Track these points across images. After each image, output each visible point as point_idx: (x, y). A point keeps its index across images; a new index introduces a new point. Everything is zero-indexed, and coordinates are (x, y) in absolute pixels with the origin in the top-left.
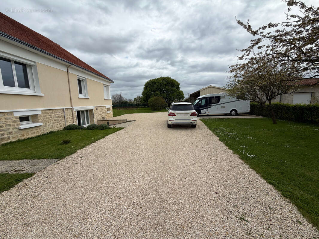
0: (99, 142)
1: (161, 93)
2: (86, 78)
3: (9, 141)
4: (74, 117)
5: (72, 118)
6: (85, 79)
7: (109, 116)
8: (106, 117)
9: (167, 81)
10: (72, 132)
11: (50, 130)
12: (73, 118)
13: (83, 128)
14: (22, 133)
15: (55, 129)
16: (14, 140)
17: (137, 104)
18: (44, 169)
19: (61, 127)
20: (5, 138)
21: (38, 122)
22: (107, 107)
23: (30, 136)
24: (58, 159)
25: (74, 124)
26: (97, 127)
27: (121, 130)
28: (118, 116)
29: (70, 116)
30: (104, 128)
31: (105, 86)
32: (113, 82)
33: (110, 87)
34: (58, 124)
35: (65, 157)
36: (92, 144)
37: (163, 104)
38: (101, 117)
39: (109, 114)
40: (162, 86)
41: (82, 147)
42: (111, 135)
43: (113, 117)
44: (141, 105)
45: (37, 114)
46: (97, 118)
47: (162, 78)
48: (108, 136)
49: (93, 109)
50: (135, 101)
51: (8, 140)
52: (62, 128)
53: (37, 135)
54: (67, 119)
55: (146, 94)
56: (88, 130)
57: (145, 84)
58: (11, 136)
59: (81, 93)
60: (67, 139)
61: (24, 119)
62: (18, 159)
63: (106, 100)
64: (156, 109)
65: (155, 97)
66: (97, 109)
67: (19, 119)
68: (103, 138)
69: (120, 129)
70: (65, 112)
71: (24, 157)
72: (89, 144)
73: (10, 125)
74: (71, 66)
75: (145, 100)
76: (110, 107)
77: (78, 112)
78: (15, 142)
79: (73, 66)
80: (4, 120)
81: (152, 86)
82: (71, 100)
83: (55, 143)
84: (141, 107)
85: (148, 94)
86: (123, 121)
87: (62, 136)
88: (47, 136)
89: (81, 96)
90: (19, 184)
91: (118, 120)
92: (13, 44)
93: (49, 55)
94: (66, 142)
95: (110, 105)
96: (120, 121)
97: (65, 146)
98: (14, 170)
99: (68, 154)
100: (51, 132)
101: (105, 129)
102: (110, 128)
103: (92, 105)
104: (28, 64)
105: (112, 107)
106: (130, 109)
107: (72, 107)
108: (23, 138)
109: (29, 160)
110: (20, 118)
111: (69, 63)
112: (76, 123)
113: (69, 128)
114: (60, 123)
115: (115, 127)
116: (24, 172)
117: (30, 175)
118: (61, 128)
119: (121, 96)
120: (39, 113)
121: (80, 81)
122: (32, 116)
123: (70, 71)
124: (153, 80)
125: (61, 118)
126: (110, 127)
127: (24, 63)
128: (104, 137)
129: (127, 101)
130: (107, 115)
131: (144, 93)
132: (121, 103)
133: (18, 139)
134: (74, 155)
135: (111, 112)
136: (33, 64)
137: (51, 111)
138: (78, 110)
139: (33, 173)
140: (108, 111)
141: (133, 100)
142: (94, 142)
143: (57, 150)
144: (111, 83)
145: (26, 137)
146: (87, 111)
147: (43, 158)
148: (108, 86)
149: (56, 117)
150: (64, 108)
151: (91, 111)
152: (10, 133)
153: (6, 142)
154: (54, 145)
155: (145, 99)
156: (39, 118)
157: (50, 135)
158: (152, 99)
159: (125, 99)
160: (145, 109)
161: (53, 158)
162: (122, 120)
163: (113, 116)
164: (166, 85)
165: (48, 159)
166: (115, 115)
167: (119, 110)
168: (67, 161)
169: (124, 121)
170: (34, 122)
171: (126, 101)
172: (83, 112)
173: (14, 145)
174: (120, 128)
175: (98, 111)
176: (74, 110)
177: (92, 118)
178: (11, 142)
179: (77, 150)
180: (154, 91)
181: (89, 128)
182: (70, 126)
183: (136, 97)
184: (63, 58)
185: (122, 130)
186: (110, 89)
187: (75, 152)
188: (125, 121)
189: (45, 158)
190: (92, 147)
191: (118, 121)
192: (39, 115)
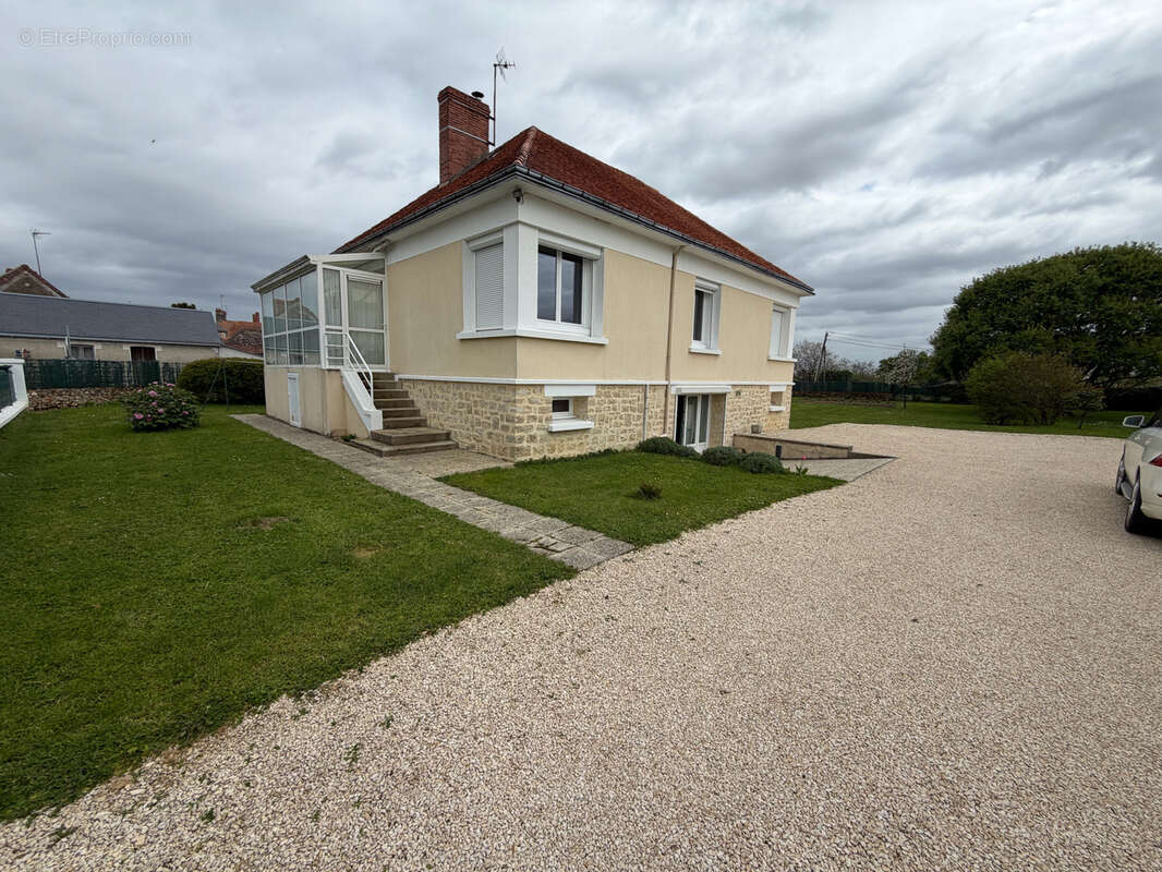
0: (752, 519)
1: (1057, 337)
2: (719, 285)
3: (528, 458)
4: (669, 414)
5: (662, 415)
6: (716, 287)
7: (777, 423)
8: (764, 424)
9: (1119, 269)
10: (659, 462)
11: (608, 445)
12: (665, 418)
13: (690, 454)
14: (553, 442)
15: (618, 445)
16: (537, 457)
17: (893, 386)
18: (598, 564)
19: (632, 439)
20: (522, 448)
21: (585, 418)
22: (772, 390)
23: (565, 454)
24: (632, 547)
25: (665, 435)
26: (739, 460)
27: (830, 487)
28: (807, 426)
29: (658, 410)
30: (763, 470)
31: (777, 308)
32: (810, 291)
33: (798, 315)
34: (625, 431)
35: (649, 544)
36: (727, 521)
37: (1065, 396)
38: (748, 422)
39: (774, 416)
40: (1071, 297)
41: (697, 525)
42: (795, 501)
43: (790, 428)
44: (913, 391)
45: (587, 397)
46: (734, 424)
47: (1084, 254)
48: (782, 504)
49: (724, 391)
50: (882, 369)
51: (526, 455)
52: (633, 444)
53: (579, 453)
54: (650, 417)
55: (962, 338)
56: (709, 466)
57: (957, 293)
58: (532, 445)
59: (697, 336)
60: (650, 482)
61: (560, 405)
62: (544, 514)
63: (772, 364)
64: (1012, 417)
65: (1012, 357)
66: (738, 393)
67: (551, 405)
68: (763, 506)
69: (828, 483)
70: (648, 395)
71: (556, 512)
72: (719, 520)
73: (534, 418)
74: (685, 249)
75: (947, 367)
76: (783, 389)
77: (681, 399)
78: (537, 462)
79: (692, 246)
80: (527, 404)
81: (1001, 300)
82: (668, 357)
83: (619, 486)
84: (915, 400)
85: (968, 338)
86: (834, 451)
87: (633, 468)
88: (599, 460)
89: (697, 346)
90: (547, 590)
91: (812, 445)
92: (566, 208)
93: (637, 221)
94: (649, 493)
95: (784, 382)
96: (818, 448)
97: (646, 506)
98: (537, 540)
99: (657, 536)
100: (608, 452)
101: (766, 473)
102: (783, 472)
103: (724, 379)
104: (587, 256)
105: (790, 392)
106: (858, 405)
107: (666, 383)
108: (552, 456)
109: (565, 524)
110: (554, 402)
111: (682, 239)
112: (671, 434)
113: (652, 448)
114: (632, 427)
115: (806, 470)
116: (556, 555)
117: (569, 572)
118: (632, 442)
119: (824, 347)
120: (591, 392)
121: (700, 295)
122: (577, 399)
123: (679, 267)
124: (1011, 272)
125: (637, 413)
126: (785, 465)
127: (578, 253)
128: (767, 504)
129: (847, 372)
130: (769, 417)
131: (944, 339)
132: (821, 379)
133: (542, 456)
134: (672, 546)
135: (785, 407)
136: (597, 253)
137: (617, 390)
138: (684, 392)
139: (575, 567)
140: (773, 403)
141: (877, 365)
142: (734, 516)
143: (625, 510)
144: (802, 299)
145: (557, 455)
146: (705, 397)
147: (594, 529)
148: (788, 308)
149: (625, 410)
150: (648, 383)
151: (720, 398)
152: (532, 438)
153: (523, 459)
154: (618, 494)
155: (946, 363)
156: (589, 408)
157: (605, 460)
158: (996, 362)
159: (837, 361)
160: (942, 413)
161: (617, 537)
162: (828, 446)
163: (787, 427)
164: (1103, 289)
165: (607, 535)
166: (797, 421)
167: (810, 404)
168: (656, 560)
169: (840, 451)
170: (577, 417)
171: (842, 369)
172: (693, 398)
173: (535, 471)
174: (826, 478)
175: (742, 402)
176: (673, 391)
177: (719, 422)
178: (531, 462)
179: (682, 529)
180: (1008, 327)
181: (711, 458)
182: (654, 440)
183: (894, 354)
184: (667, 225)
185: (834, 489)
186: (794, 320)
187: (675, 536)
188: (845, 452)
189: (600, 532)
190: (728, 532)
191: (813, 448)
192: (590, 399)
